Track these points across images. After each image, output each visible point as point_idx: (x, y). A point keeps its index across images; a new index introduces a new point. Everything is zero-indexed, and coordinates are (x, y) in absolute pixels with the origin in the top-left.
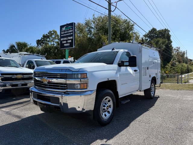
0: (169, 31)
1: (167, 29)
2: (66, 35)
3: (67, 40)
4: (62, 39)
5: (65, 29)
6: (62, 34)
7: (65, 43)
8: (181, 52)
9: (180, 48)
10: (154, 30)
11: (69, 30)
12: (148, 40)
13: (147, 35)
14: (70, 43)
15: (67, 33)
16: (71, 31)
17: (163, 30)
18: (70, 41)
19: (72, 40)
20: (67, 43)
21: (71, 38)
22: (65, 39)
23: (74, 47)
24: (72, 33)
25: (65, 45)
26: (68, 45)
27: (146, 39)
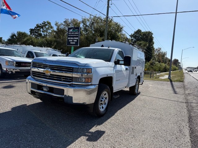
0: (152, 34)
1: (150, 31)
2: (72, 35)
3: (73, 40)
4: (69, 38)
5: (72, 31)
6: (69, 35)
7: (71, 42)
8: (162, 53)
9: (161, 49)
10: (139, 31)
11: (76, 32)
12: (134, 40)
13: (133, 35)
14: (75, 42)
15: (73, 34)
16: (77, 33)
17: (147, 32)
18: (76, 41)
19: (77, 40)
20: (73, 42)
21: (77, 38)
22: (72, 38)
23: (79, 45)
24: (78, 35)
25: (71, 43)
26: (74, 43)
27: (132, 39)
